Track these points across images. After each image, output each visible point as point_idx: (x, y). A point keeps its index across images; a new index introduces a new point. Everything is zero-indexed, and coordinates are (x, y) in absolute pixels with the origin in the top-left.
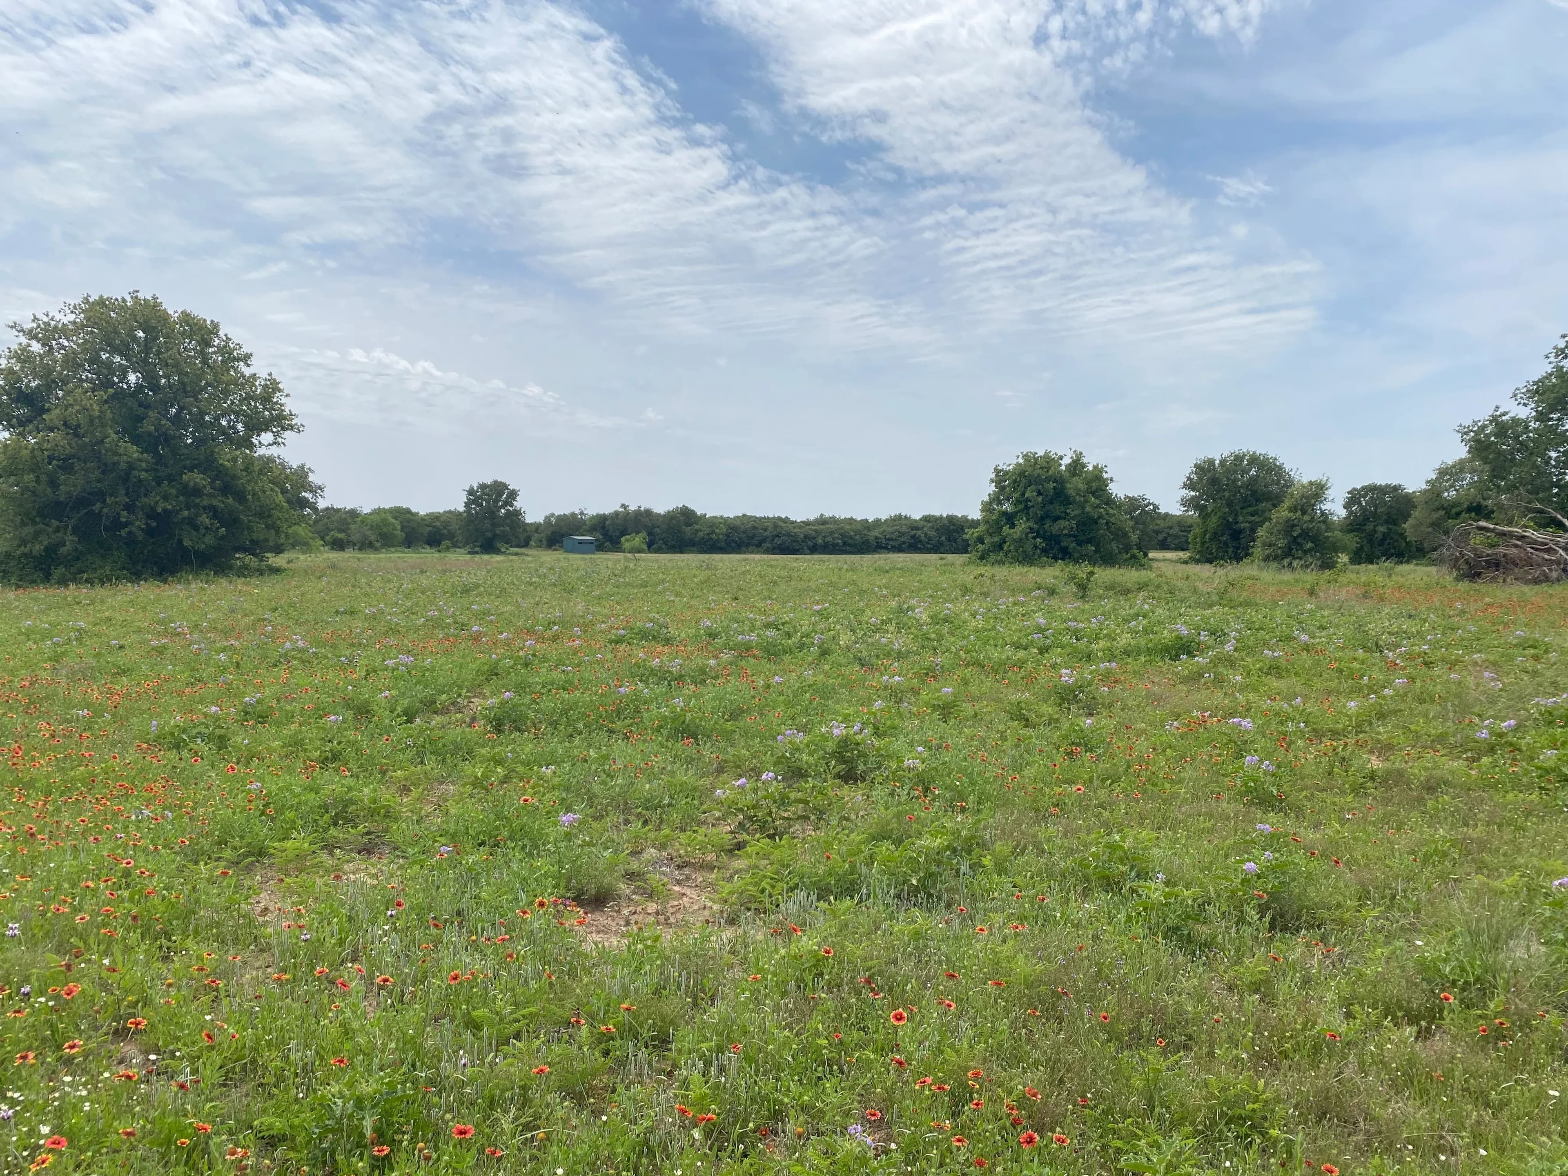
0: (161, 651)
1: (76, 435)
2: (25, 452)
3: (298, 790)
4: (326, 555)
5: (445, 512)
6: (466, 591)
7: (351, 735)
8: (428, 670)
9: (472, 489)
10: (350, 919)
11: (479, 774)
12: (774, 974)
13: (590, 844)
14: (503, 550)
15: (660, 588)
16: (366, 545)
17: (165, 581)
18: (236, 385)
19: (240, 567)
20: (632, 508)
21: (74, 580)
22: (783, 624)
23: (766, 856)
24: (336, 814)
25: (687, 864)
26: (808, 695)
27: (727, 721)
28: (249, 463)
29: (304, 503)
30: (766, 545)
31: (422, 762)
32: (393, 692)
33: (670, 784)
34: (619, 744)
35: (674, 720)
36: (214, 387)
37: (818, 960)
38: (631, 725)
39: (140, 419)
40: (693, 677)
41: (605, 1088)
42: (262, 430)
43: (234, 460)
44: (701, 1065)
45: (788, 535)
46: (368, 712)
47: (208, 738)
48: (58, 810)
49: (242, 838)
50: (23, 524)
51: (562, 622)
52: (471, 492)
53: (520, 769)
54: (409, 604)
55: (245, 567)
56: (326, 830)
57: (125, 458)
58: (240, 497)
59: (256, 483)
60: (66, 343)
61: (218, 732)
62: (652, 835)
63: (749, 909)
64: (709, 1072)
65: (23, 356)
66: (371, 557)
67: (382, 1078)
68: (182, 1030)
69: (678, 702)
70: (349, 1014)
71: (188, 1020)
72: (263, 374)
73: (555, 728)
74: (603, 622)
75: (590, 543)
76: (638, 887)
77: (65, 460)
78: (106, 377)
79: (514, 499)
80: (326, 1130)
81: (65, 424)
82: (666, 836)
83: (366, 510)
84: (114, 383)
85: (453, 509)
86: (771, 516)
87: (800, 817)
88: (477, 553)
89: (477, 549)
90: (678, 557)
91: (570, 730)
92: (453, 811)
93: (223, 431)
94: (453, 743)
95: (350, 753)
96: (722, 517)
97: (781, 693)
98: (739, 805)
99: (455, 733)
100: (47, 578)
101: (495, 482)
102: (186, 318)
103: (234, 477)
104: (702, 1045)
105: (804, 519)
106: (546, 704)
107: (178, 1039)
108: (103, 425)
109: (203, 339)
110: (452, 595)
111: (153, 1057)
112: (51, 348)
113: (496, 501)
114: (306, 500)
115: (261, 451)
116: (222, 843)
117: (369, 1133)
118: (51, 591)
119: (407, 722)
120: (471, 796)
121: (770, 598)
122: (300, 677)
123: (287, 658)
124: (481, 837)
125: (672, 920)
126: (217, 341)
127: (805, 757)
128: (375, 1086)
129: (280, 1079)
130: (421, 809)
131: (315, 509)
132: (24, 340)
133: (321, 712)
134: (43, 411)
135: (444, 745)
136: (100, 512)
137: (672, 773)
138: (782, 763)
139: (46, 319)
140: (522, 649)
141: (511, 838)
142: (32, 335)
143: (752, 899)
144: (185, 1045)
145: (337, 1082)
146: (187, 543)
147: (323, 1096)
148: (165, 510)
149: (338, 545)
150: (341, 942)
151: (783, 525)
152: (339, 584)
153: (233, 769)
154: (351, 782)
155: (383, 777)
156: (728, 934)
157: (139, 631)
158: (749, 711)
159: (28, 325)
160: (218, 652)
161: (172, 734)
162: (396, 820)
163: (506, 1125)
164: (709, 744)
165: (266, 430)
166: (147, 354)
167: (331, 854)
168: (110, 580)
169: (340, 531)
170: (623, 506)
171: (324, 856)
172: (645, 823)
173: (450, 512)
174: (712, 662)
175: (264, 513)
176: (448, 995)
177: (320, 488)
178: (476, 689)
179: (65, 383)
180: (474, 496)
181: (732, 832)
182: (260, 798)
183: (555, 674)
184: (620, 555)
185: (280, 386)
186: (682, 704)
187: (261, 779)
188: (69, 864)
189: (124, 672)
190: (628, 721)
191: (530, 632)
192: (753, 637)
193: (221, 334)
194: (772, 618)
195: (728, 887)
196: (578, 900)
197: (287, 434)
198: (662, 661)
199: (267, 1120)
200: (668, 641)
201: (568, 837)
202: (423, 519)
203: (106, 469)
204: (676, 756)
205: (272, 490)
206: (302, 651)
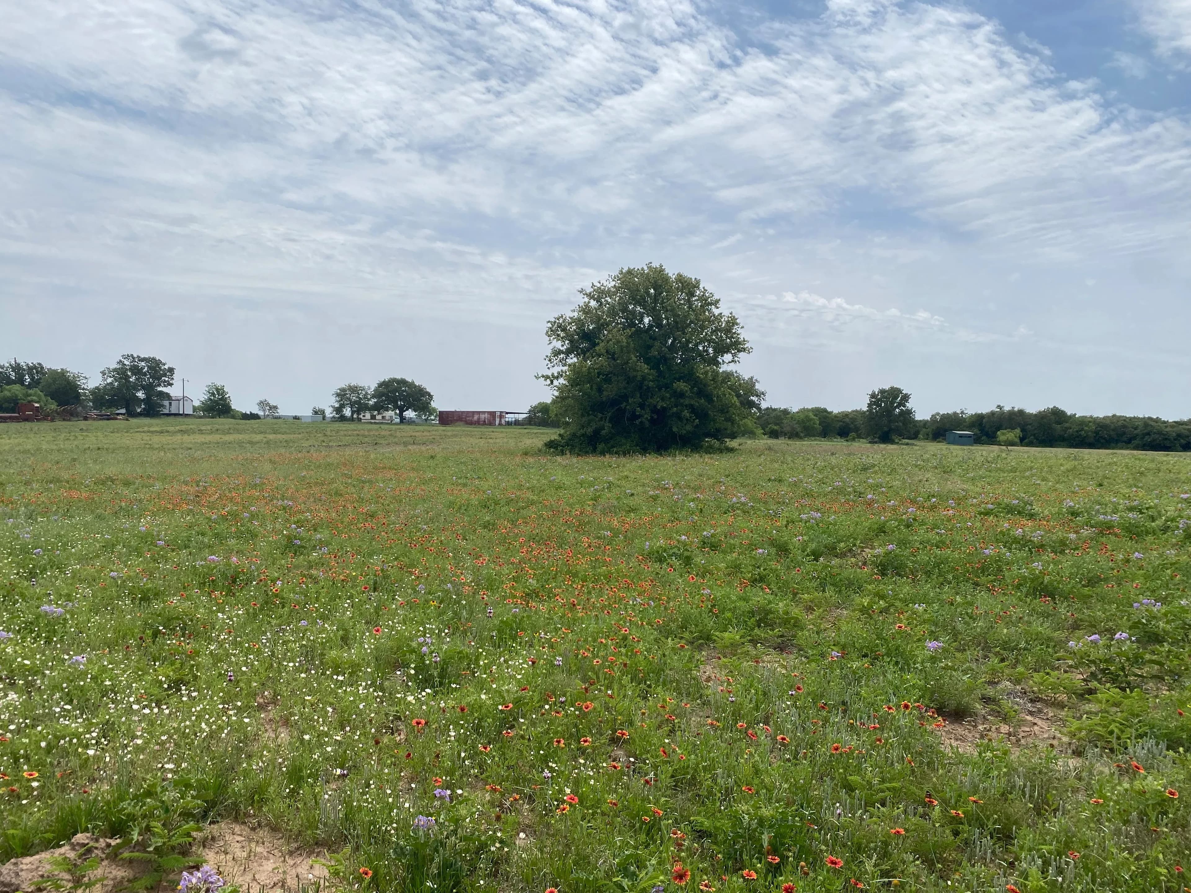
0: (655, 498)
1: (614, 359)
2: (584, 369)
3: (734, 598)
4: (765, 441)
5: (853, 411)
6: (865, 469)
7: (773, 564)
8: (831, 524)
9: (874, 393)
10: (765, 694)
11: (866, 604)
12: (1117, 802)
13: (952, 668)
14: (897, 441)
15: (1027, 474)
16: (793, 435)
17: (661, 455)
18: (709, 321)
19: (708, 447)
20: (1007, 408)
21: (610, 453)
22: (1147, 509)
23: (1116, 705)
24: (760, 619)
25: (1040, 700)
26: (1169, 571)
27: (1084, 586)
28: (716, 374)
29: (752, 404)
30: (1135, 442)
31: (824, 591)
32: (806, 538)
33: (1027, 632)
34: (982, 596)
35: (1032, 581)
36: (695, 324)
37: (1164, 800)
38: (995, 581)
39: (650, 347)
40: (1054, 547)
41: (954, 861)
42: (725, 352)
43: (706, 373)
44: (1040, 862)
45: (1160, 433)
46: (786, 550)
47: (679, 557)
48: (589, 593)
49: (696, 626)
50: (583, 415)
51: (939, 496)
52: (873, 396)
53: (898, 604)
54: (820, 476)
55: (711, 447)
56: (752, 629)
57: (640, 373)
58: (709, 398)
59: (720, 389)
60: (610, 300)
61: (686, 554)
62: (1007, 671)
63: (1097, 747)
64: (1048, 871)
65: (586, 310)
66: (797, 444)
67: (777, 808)
68: (651, 746)
69: (1037, 566)
70: (757, 758)
71: (655, 740)
72: (726, 313)
73: (929, 577)
74: (975, 498)
75: (969, 436)
76: (992, 710)
77: (607, 375)
78: (631, 320)
79: (907, 401)
80: (738, 835)
81: (607, 352)
82: (1021, 674)
83: (795, 410)
84: (636, 324)
85: (858, 409)
86: (1141, 416)
87: (1154, 677)
88: (876, 443)
89: (876, 440)
90: (1048, 450)
91: (941, 579)
92: (843, 629)
93: (700, 354)
94: (848, 579)
95: (772, 577)
96: (1091, 417)
97: (1141, 568)
98: (1091, 658)
99: (849, 573)
100: (594, 451)
101: (892, 388)
102: (680, 279)
103: (705, 385)
104: (1043, 847)
105: (1177, 419)
106: (923, 557)
107: (648, 752)
108: (629, 352)
109: (690, 291)
110: (854, 472)
111: (632, 759)
112: (601, 303)
113: (892, 403)
114: (753, 402)
115: (723, 368)
116: (683, 627)
117: (766, 845)
118: (596, 459)
119: (814, 560)
120: (859, 620)
121: (1136, 486)
122: (741, 522)
123: (733, 508)
124: (865, 650)
125: (1023, 742)
126: (698, 292)
127: (1161, 624)
128: (771, 812)
129: (710, 793)
130: (820, 624)
131: (759, 409)
132: (586, 300)
133: (753, 546)
134: (595, 345)
135: (841, 580)
136: (625, 408)
137: (1029, 623)
138: (1138, 628)
139: (599, 285)
140: (905, 514)
141: (888, 654)
142: (590, 296)
143: (1100, 737)
144: (652, 756)
145: (746, 803)
146: (675, 429)
147: (736, 811)
148: (662, 407)
149: (774, 434)
150: (757, 708)
151: (1153, 423)
152: (772, 461)
153: (693, 578)
154: (771, 597)
155: (794, 598)
156: (1073, 763)
157: (644, 485)
158: (1106, 580)
159: (589, 290)
160: (689, 502)
161: (658, 552)
162: (802, 629)
163: (869, 866)
164: (1065, 604)
165: (727, 352)
166: (656, 304)
167: (755, 647)
168: (629, 453)
169: (776, 424)
170: (999, 406)
171: (749, 647)
172: (1003, 660)
173: (856, 411)
174: (1073, 536)
175: (724, 410)
176: (830, 761)
177: (763, 394)
178: (868, 542)
179: (608, 325)
180: (876, 399)
181: (1084, 680)
182: (709, 600)
183: (931, 535)
184: (996, 448)
185: (738, 321)
186: (1040, 568)
187: (710, 587)
188: (593, 627)
189: (633, 510)
190: (991, 578)
191: (913, 502)
192: (1116, 517)
193: (701, 287)
194: (1136, 503)
195: (1076, 724)
196: (940, 711)
197: (741, 355)
198: (1024, 531)
199: (700, 819)
200: (1031, 516)
201: (933, 659)
202: (836, 416)
203: (629, 380)
204: (1033, 610)
205: (730, 394)
206: (743, 504)
